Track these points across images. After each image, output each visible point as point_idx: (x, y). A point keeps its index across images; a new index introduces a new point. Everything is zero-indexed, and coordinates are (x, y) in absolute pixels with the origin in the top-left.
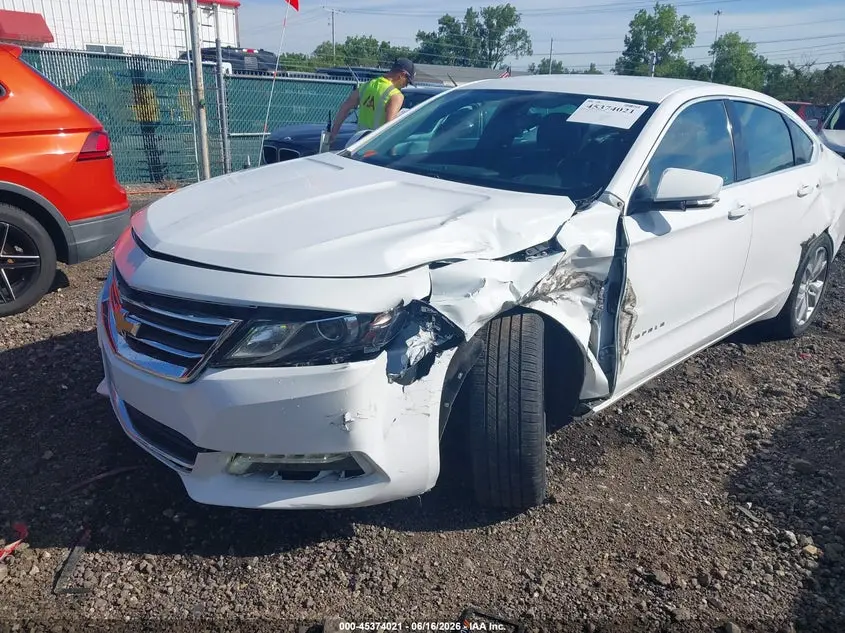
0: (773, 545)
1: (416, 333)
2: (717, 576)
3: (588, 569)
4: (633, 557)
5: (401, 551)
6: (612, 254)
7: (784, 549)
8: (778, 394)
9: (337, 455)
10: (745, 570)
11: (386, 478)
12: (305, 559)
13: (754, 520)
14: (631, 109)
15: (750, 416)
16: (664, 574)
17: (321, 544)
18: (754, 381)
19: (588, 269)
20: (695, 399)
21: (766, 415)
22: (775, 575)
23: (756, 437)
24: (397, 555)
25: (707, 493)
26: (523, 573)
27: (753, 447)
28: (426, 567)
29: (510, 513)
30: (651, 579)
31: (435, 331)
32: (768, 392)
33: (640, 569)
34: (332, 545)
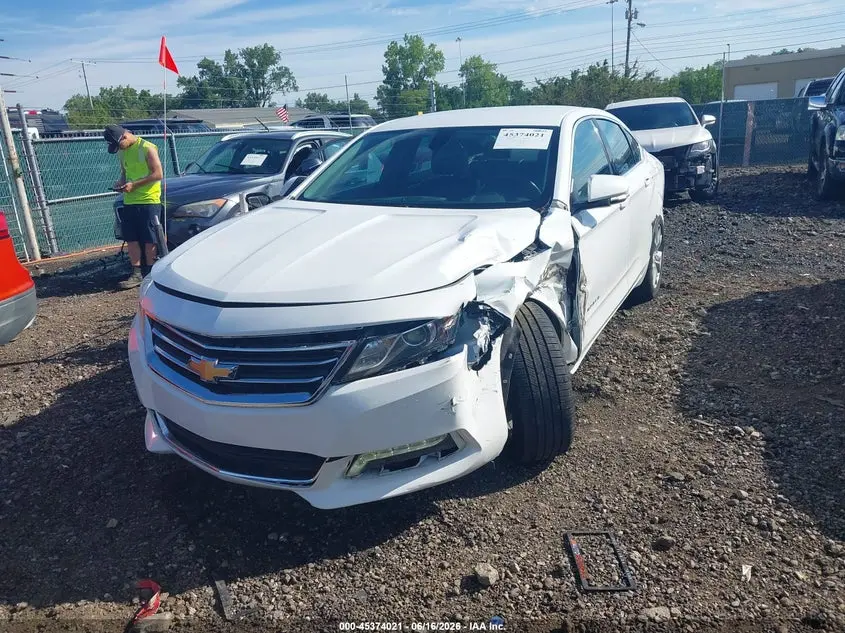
0: (731, 438)
1: (479, 327)
2: (711, 466)
3: (626, 485)
4: (650, 470)
5: (485, 511)
6: (573, 247)
7: (738, 439)
8: (670, 340)
9: (438, 438)
10: (726, 458)
11: (478, 448)
12: (416, 537)
13: (710, 426)
14: (540, 134)
15: (661, 359)
16: (678, 474)
17: (421, 523)
18: (646, 335)
19: (558, 261)
20: (615, 355)
21: (670, 356)
22: (743, 455)
23: (675, 372)
24: (484, 514)
25: (667, 416)
26: (585, 501)
27: (677, 379)
28: (513, 516)
29: (544, 464)
30: (671, 480)
31: (490, 322)
32: (663, 340)
33: (660, 475)
34: (430, 522)
